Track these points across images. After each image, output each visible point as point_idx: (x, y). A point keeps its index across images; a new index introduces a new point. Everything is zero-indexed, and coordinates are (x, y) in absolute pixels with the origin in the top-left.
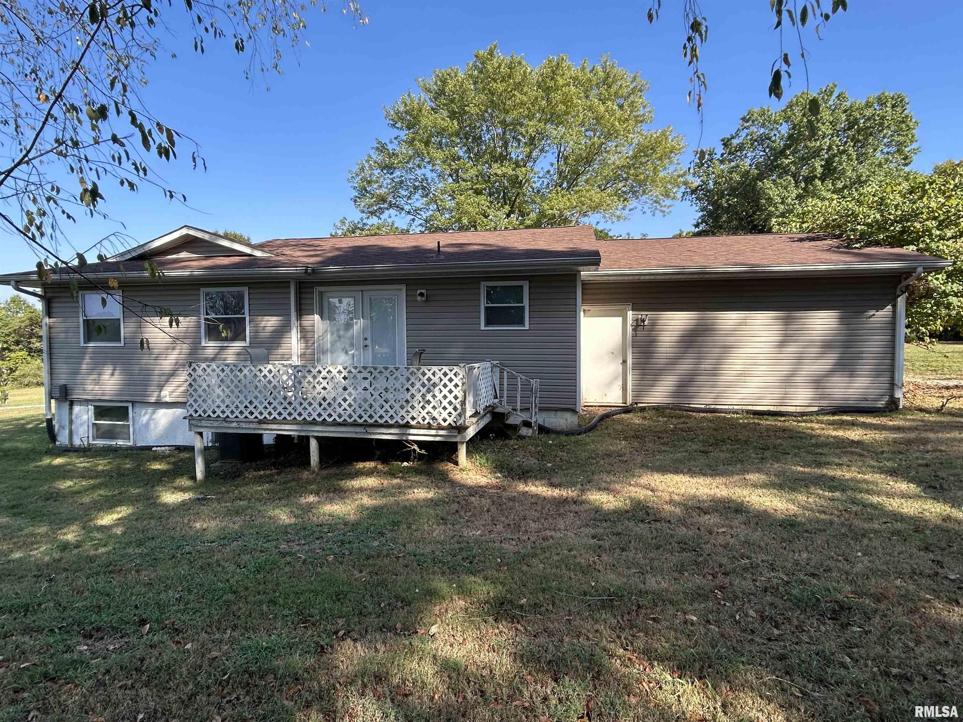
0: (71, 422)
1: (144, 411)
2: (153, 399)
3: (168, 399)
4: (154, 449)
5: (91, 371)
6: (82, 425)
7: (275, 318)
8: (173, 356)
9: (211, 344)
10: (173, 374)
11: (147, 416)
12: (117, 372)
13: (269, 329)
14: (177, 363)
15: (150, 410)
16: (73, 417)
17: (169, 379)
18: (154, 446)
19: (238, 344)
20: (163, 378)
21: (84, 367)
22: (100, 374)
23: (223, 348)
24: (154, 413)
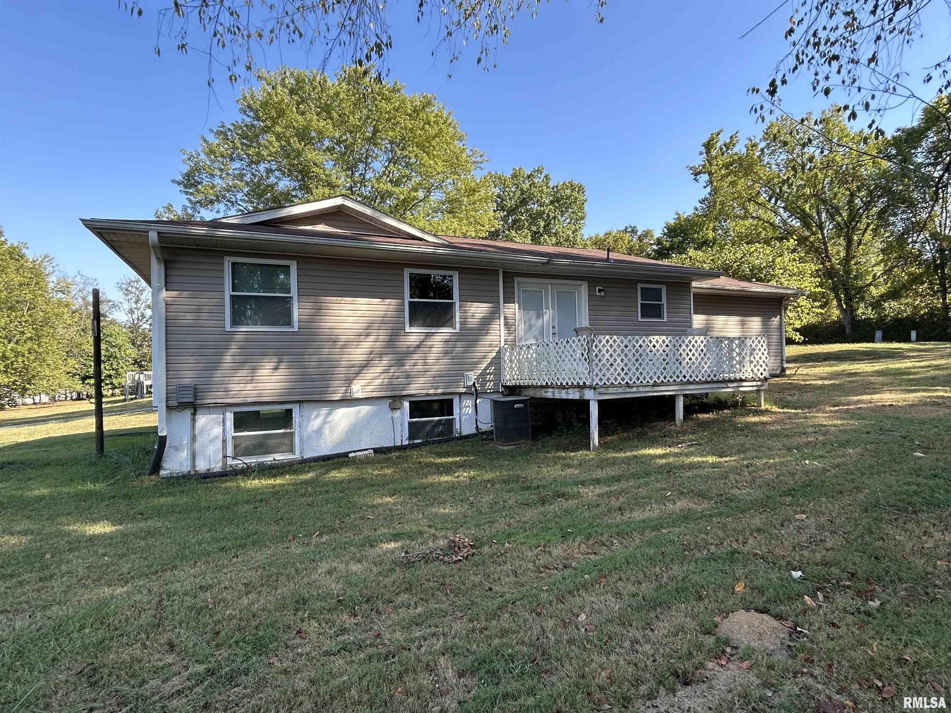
0: (194, 438)
1: (315, 413)
2: (337, 397)
3: (360, 395)
4: (351, 455)
5: (239, 365)
6: (212, 441)
7: (484, 305)
8: (366, 346)
9: (414, 330)
10: (366, 365)
11: (319, 420)
12: (283, 365)
13: (479, 316)
14: (371, 351)
15: (324, 411)
16: (197, 432)
17: (361, 370)
18: (351, 452)
19: (445, 332)
20: (353, 370)
21: (228, 359)
22: (254, 369)
23: (429, 335)
24: (329, 414)
